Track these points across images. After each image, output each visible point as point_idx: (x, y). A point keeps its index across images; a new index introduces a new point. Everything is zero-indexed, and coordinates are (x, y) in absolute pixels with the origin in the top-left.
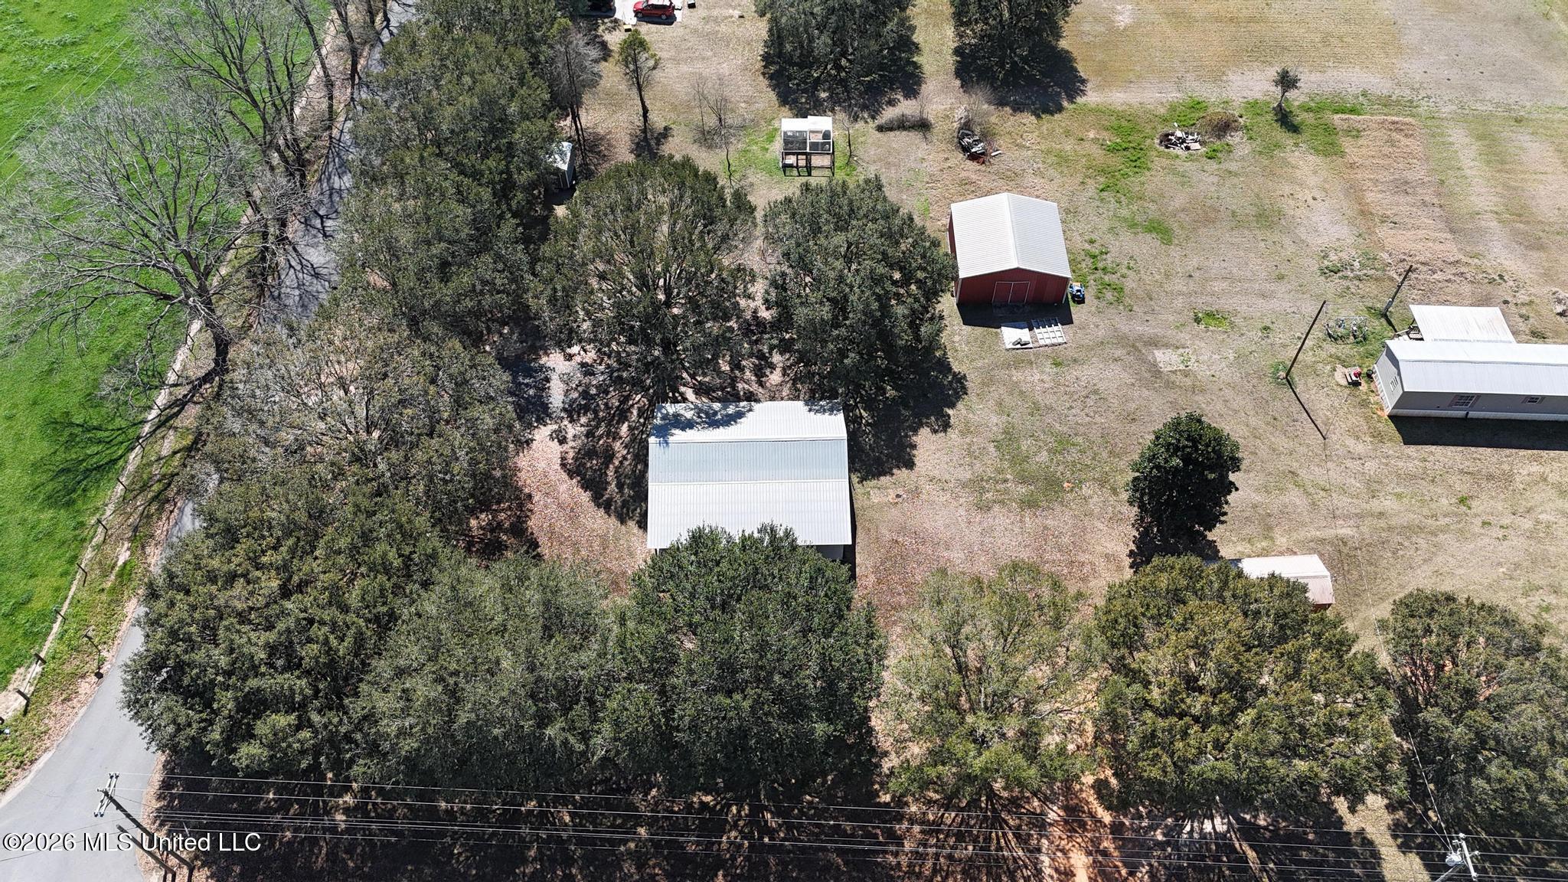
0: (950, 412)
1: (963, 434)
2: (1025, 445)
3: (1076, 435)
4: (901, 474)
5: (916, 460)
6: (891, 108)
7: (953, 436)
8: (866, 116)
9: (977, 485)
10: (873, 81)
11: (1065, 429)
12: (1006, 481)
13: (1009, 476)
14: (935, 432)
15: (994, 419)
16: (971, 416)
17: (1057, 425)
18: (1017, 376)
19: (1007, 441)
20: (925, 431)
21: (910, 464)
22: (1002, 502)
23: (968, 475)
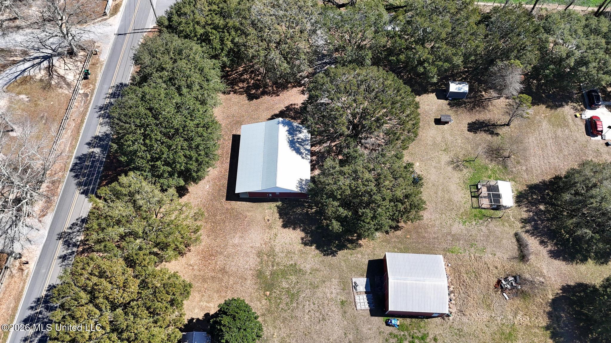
0: (313, 247)
1: (300, 251)
2: (293, 278)
3: (297, 303)
4: (280, 223)
5: (287, 229)
6: (538, 243)
7: (299, 246)
8: (527, 228)
9: (272, 253)
10: (563, 235)
11: (301, 299)
12: (273, 266)
13: (275, 268)
14: (302, 239)
15: (308, 266)
16: (311, 256)
17: (304, 295)
18: (335, 281)
19: (295, 270)
20: (303, 235)
21: (285, 226)
22: (261, 263)
23: (277, 250)
